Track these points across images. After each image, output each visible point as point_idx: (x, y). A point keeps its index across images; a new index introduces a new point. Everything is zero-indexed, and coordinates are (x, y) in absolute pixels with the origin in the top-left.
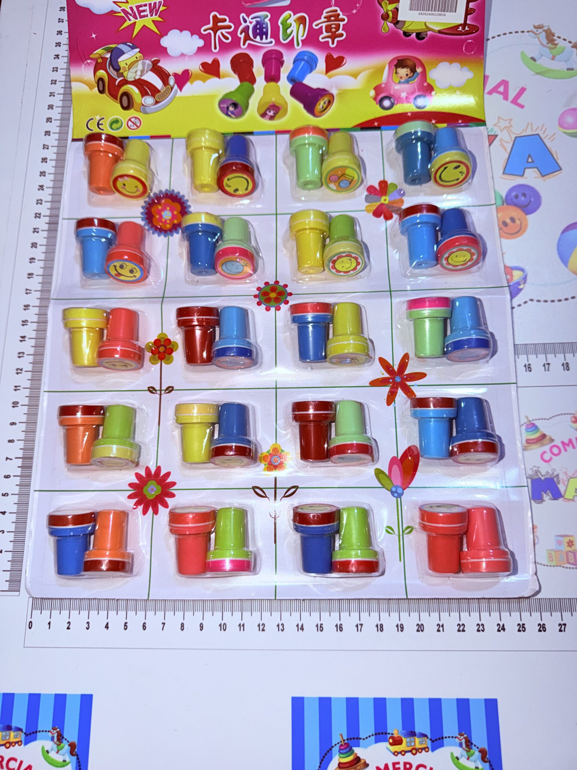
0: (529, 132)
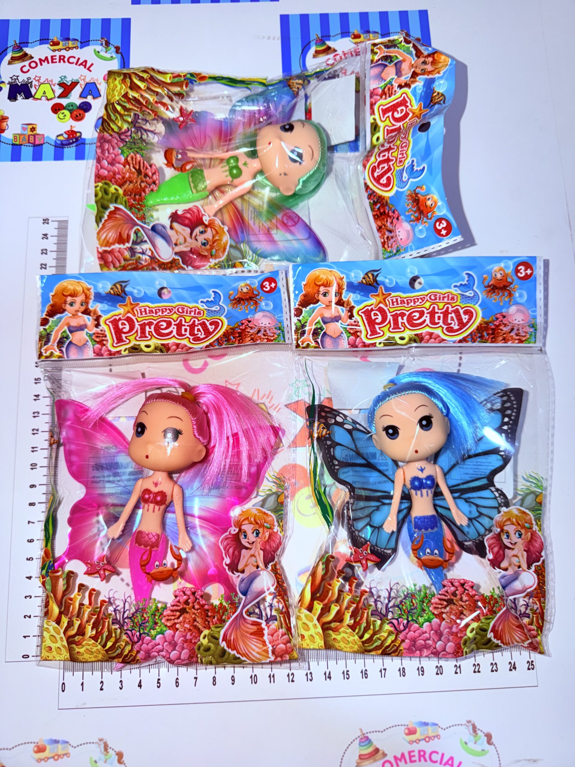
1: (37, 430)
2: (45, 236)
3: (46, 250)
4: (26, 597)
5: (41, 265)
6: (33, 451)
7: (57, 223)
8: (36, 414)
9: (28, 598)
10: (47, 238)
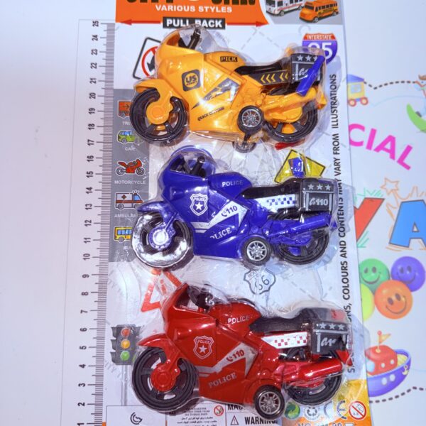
0: (414, 198)
1: (90, 222)
2: (95, 37)
3: (96, 50)
4: (79, 385)
5: (91, 64)
6: (85, 242)
7: (106, 26)
8: (88, 207)
9: (82, 386)
10: (97, 40)
